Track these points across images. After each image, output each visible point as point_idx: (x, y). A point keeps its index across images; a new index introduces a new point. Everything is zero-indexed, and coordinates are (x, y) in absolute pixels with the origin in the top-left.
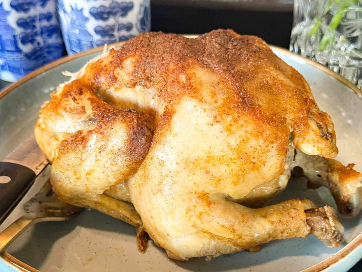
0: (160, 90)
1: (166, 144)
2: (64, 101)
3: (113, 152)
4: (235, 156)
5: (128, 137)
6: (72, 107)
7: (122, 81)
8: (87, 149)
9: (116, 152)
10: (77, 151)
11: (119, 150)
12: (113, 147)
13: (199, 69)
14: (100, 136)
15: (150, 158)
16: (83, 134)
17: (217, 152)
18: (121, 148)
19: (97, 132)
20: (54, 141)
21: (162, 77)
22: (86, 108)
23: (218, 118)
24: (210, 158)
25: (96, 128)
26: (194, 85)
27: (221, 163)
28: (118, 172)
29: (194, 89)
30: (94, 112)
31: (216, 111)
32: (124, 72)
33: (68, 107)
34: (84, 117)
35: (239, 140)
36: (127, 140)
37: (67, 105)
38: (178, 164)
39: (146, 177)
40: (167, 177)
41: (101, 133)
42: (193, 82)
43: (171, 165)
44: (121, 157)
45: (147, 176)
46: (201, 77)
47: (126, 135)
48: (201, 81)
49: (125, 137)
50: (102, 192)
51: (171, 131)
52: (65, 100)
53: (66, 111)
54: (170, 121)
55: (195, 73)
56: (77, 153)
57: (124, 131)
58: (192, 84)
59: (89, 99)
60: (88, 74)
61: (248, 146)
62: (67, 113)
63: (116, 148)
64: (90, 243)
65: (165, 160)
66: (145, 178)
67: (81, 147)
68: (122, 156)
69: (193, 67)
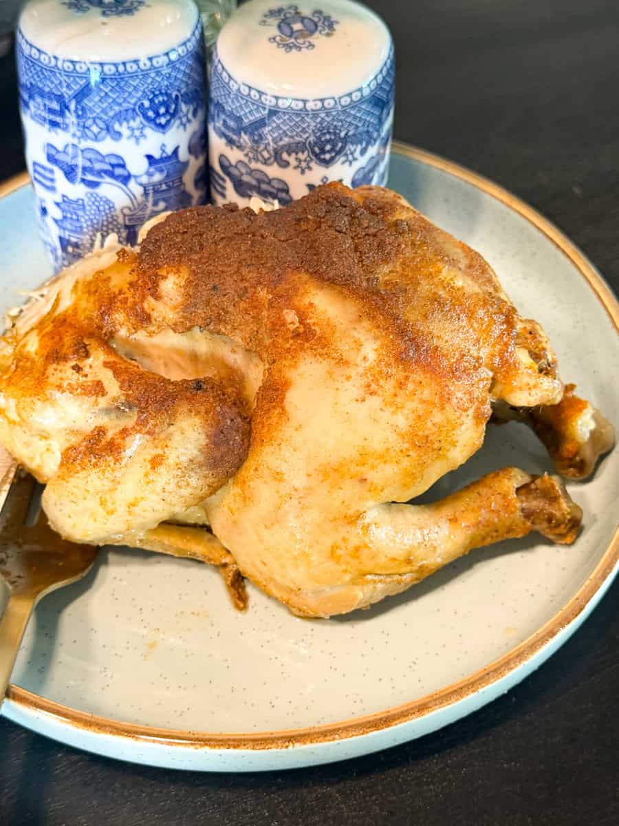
0: (248, 340)
1: (283, 443)
2: (53, 371)
3: (181, 466)
4: (406, 445)
5: (208, 441)
6: (73, 382)
7: (163, 320)
8: (123, 463)
9: (185, 465)
10: (104, 468)
11: (191, 461)
12: (178, 457)
13: (317, 294)
14: (147, 437)
15: (254, 468)
16: (110, 435)
17: (377, 445)
18: (194, 458)
19: (139, 432)
20: (41, 440)
21: (249, 314)
22: (106, 384)
23: (374, 387)
24: (364, 457)
25: (136, 424)
26: (317, 328)
27: (385, 462)
28: (192, 496)
29: (320, 338)
30: (125, 392)
31: (369, 375)
32: (165, 304)
33: (65, 384)
34: (103, 402)
35: (412, 417)
36: (207, 445)
37: (62, 379)
38: (309, 475)
39: (246, 499)
40: (291, 498)
41: (148, 433)
42: (314, 324)
43: (297, 479)
44: (196, 473)
45: (249, 498)
46: (325, 311)
47: (204, 436)
48: (329, 319)
49: (203, 440)
50: (155, 525)
51: (288, 419)
52: (56, 370)
53: (63, 391)
54: (282, 400)
55: (311, 305)
56: (104, 471)
57: (200, 431)
58: (313, 328)
59: (106, 364)
60: (83, 304)
61: (429, 424)
62: (64, 394)
63: (184, 459)
64: (141, 609)
65: (284, 472)
66: (245, 501)
67: (110, 459)
68: (199, 471)
69: (306, 292)
